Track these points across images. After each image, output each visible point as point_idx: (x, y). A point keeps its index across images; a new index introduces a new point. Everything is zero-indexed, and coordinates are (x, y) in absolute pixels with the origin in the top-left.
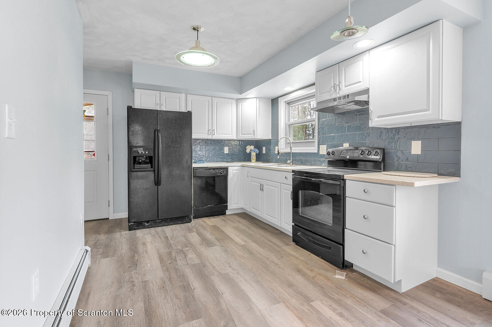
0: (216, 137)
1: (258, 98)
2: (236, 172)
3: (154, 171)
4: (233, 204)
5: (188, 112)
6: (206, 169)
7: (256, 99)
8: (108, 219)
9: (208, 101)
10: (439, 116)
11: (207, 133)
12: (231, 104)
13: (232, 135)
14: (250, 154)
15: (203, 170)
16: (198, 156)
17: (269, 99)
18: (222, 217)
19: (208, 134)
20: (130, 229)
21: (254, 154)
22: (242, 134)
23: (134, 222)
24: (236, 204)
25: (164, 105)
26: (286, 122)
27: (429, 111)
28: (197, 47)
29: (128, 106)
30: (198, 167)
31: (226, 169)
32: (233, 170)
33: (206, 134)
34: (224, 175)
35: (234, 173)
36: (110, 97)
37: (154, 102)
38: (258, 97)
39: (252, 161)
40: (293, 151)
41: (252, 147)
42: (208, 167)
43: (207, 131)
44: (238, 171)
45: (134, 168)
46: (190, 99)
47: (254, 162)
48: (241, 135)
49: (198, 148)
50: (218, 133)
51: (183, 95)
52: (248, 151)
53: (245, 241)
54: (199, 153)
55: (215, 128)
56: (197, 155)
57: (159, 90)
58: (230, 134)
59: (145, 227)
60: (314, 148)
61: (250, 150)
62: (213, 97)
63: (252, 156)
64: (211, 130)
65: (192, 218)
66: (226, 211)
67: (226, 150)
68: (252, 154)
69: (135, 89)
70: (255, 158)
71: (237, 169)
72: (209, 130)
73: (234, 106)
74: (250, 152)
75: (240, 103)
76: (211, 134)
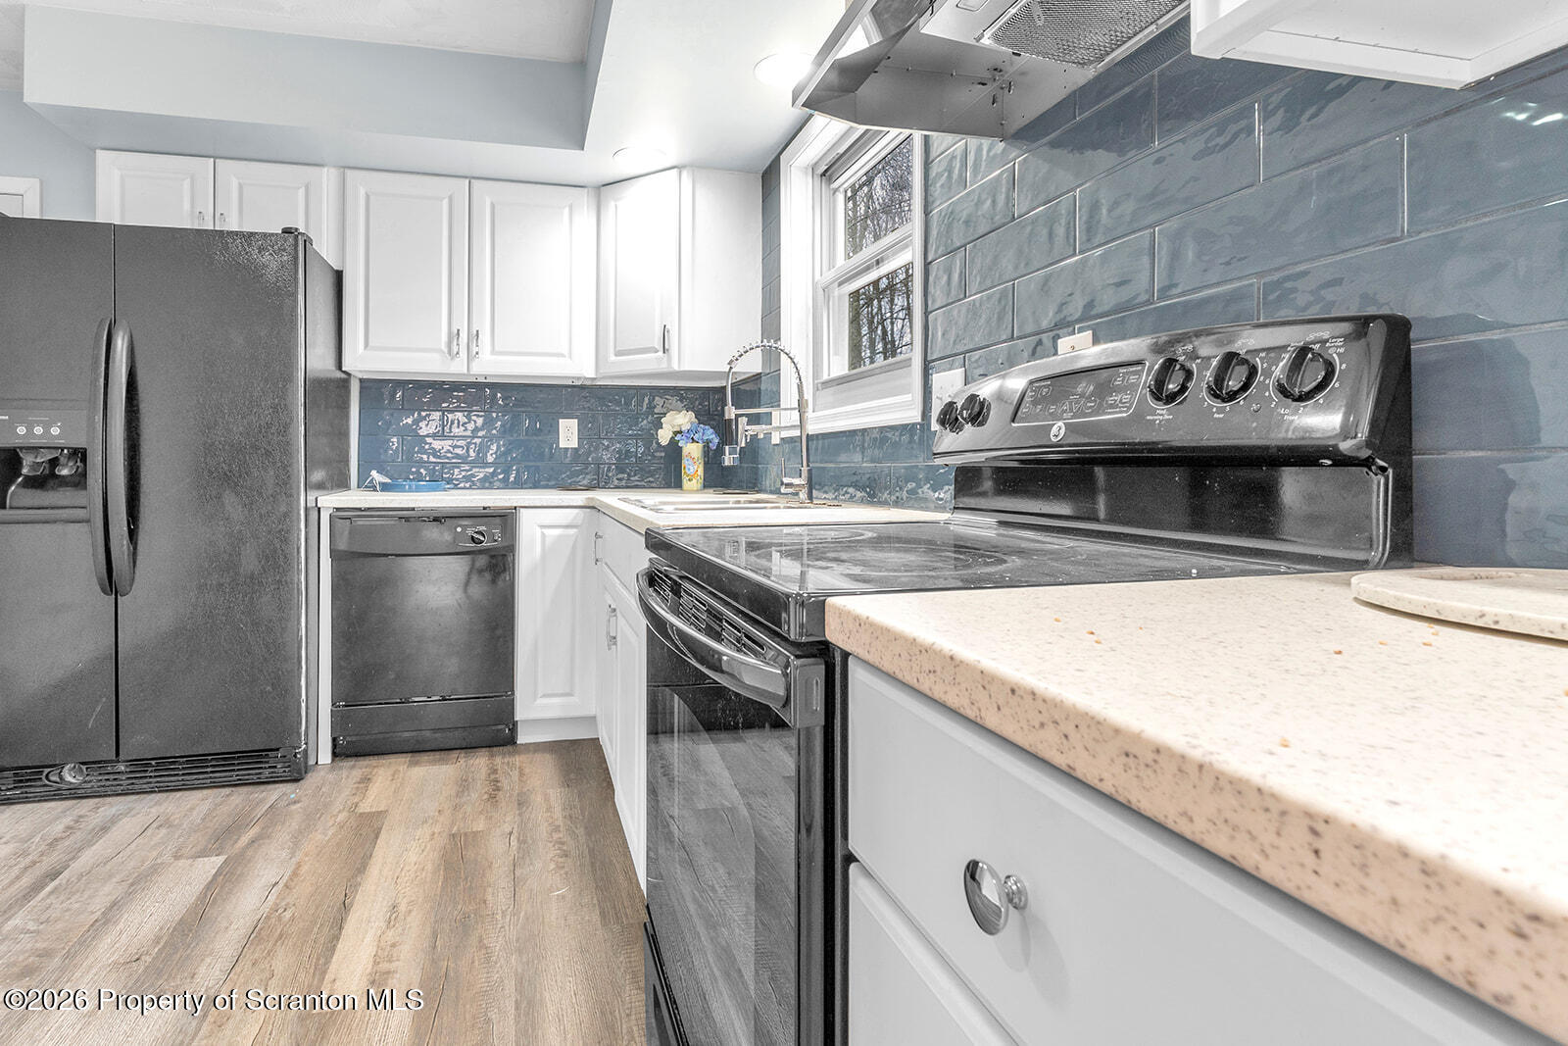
0: (487, 364)
1: (684, 167)
2: (560, 537)
3: (89, 522)
4: (544, 696)
5: (286, 231)
7: (675, 172)
9: (451, 199)
11: (444, 347)
12: (567, 210)
13: (569, 354)
14: (674, 452)
16: (432, 459)
17: (749, 169)
19: (450, 353)
21: (692, 451)
22: (618, 353)
24: (562, 695)
26: (817, 277)
31: (506, 519)
32: (542, 527)
33: (436, 356)
34: (495, 549)
35: (548, 541)
37: (187, 206)
38: (686, 160)
39: (686, 484)
41: (684, 420)
42: (413, 509)
43: (444, 338)
44: (574, 530)
46: (362, 192)
47: (691, 494)
48: (613, 358)
49: (433, 425)
50: (497, 349)
51: (327, 177)
52: (664, 436)
54: (437, 444)
55: (483, 325)
56: (425, 457)
57: (211, 153)
58: (560, 354)
59: (56, 794)
60: (908, 397)
61: (676, 433)
62: (474, 178)
63: (685, 462)
64: (464, 336)
65: (325, 757)
66: (513, 729)
67: (568, 434)
68: (685, 452)
69: (100, 154)
70: (701, 472)
71: (564, 522)
72: (454, 336)
73: (585, 218)
74: (673, 443)
75: (612, 204)
76: (463, 354)
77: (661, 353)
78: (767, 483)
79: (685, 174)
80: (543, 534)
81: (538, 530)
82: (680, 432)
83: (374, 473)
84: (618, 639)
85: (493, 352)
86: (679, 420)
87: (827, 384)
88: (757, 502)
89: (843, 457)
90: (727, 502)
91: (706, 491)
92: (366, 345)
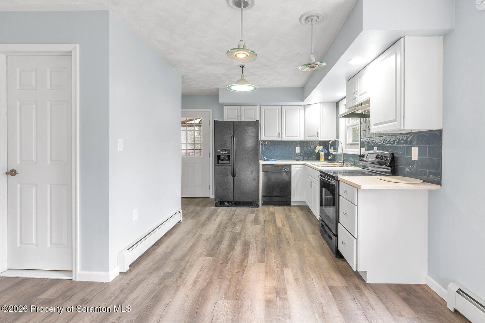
0: (285, 138)
1: (321, 103)
2: (299, 170)
3: (231, 166)
4: (296, 197)
5: (256, 121)
6: (273, 166)
7: (319, 104)
8: (209, 198)
9: (278, 109)
10: (401, 126)
12: (299, 110)
13: (299, 137)
14: (318, 154)
15: (270, 166)
17: (333, 102)
18: (286, 207)
19: (278, 136)
20: (216, 206)
21: (322, 154)
22: (308, 136)
23: (218, 201)
24: (299, 197)
25: (244, 115)
26: (346, 125)
27: (396, 121)
28: (242, 80)
29: (215, 120)
30: (266, 164)
31: (290, 166)
32: (296, 168)
33: (276, 137)
34: (288, 171)
35: (297, 170)
36: (211, 114)
37: (237, 114)
38: (321, 101)
39: (321, 160)
40: (344, 152)
41: (321, 148)
42: (274, 164)
43: (277, 134)
44: (301, 169)
45: (219, 163)
46: (264, 109)
47: (322, 162)
48: (307, 137)
51: (258, 107)
52: (317, 151)
53: (284, 226)
55: (284, 132)
57: (240, 105)
58: (298, 136)
59: (225, 206)
60: (359, 150)
61: (319, 150)
62: (283, 105)
63: (321, 156)
64: (281, 134)
65: (260, 205)
66: (290, 203)
67: (298, 150)
68: (321, 154)
69: (224, 106)
70: (324, 158)
71: (300, 167)
72: (279, 134)
73: (302, 112)
74: (318, 152)
75: (307, 109)
76: (280, 137)
77: (317, 137)
78: (337, 161)
79: (321, 104)
80: (296, 169)
81: (295, 168)
82: (320, 150)
83: (265, 158)
84: (312, 186)
85: (286, 136)
86: (319, 148)
87: (348, 144)
88: (335, 165)
89: (349, 158)
90: (329, 165)
91: (325, 161)
92: (264, 136)
